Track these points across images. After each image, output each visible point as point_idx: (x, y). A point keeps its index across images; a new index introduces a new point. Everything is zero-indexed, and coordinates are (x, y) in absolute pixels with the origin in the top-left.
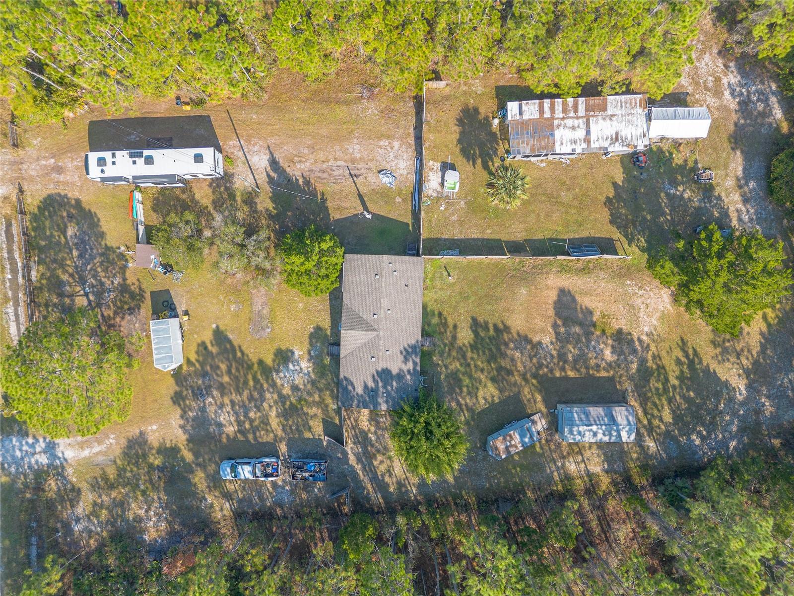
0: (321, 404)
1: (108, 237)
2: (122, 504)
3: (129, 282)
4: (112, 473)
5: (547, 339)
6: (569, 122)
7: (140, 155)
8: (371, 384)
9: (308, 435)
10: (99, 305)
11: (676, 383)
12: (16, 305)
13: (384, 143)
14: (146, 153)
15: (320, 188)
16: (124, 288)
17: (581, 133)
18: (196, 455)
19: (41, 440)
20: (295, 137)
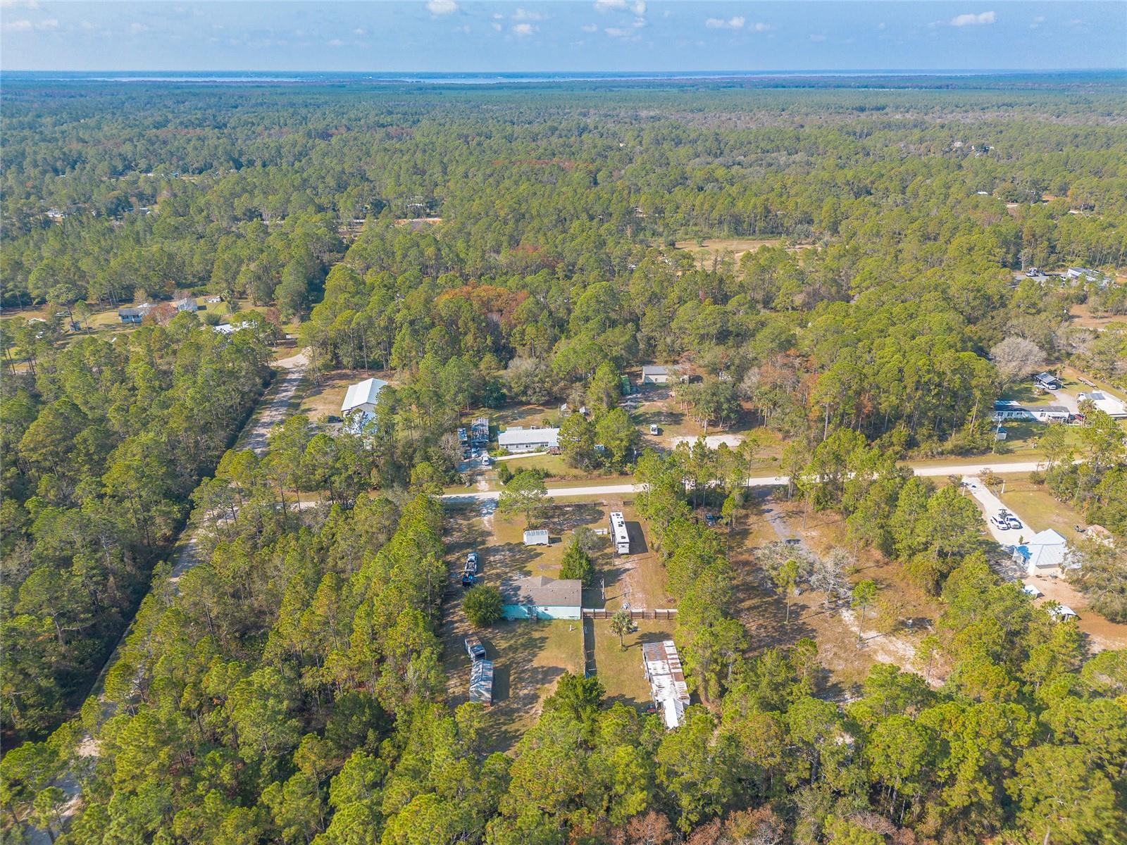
1: (586, 526)
2: (460, 531)
3: (565, 531)
4: (475, 528)
6: (666, 667)
10: (554, 524)
11: (503, 729)
14: (624, 525)
15: (617, 584)
16: (562, 530)
17: (661, 672)
18: (481, 549)
20: (642, 576)
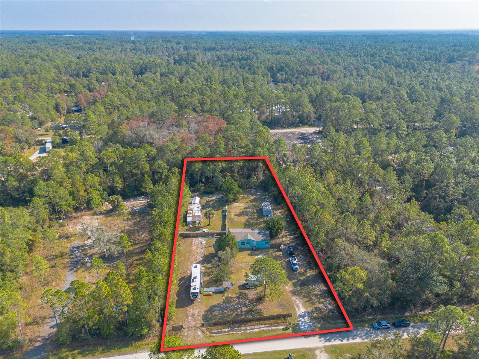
0: (271, 253)
1: (219, 302)
2: (316, 295)
3: (236, 296)
4: (306, 299)
5: (247, 217)
6: (193, 213)
7: (193, 280)
8: (262, 236)
9: (282, 255)
10: (245, 304)
12: (247, 330)
13: (193, 243)
14: (192, 278)
16: (238, 298)
17: (196, 212)
18: (294, 279)
19: (299, 319)
20: (189, 259)
